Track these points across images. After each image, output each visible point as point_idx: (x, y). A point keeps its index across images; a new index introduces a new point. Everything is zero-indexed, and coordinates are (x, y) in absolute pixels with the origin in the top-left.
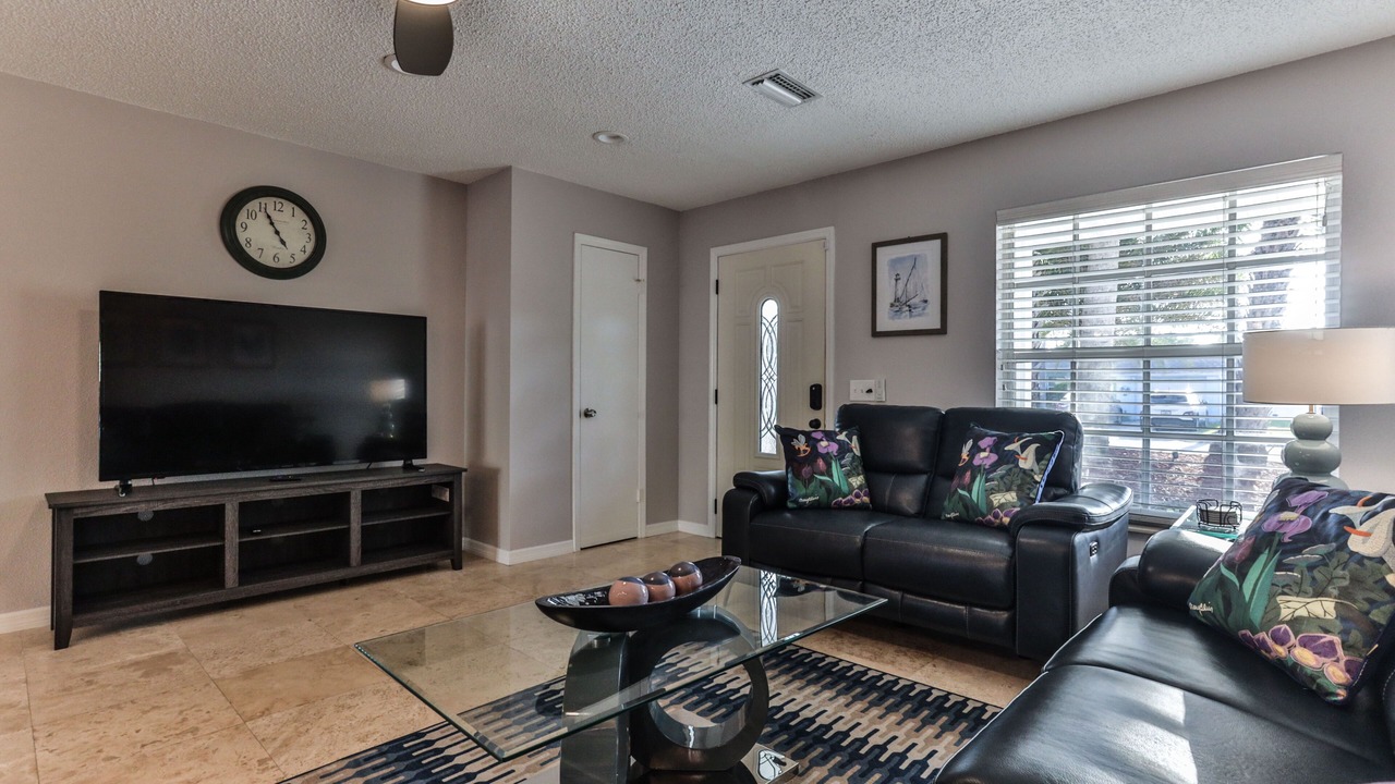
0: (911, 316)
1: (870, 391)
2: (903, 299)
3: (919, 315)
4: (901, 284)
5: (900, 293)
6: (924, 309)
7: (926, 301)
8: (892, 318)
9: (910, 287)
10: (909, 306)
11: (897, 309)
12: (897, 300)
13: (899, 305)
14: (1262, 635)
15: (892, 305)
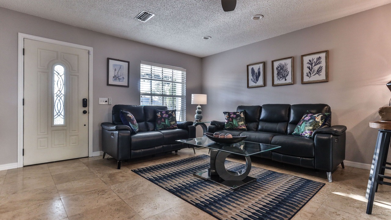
0: (119, 81)
1: (106, 101)
2: (117, 76)
3: (122, 81)
4: (116, 72)
5: (116, 74)
6: (123, 80)
7: (124, 78)
8: (114, 81)
9: (119, 73)
10: (119, 78)
11: (115, 79)
12: (115, 76)
13: (115, 77)
14: (238, 127)
15: (114, 77)
